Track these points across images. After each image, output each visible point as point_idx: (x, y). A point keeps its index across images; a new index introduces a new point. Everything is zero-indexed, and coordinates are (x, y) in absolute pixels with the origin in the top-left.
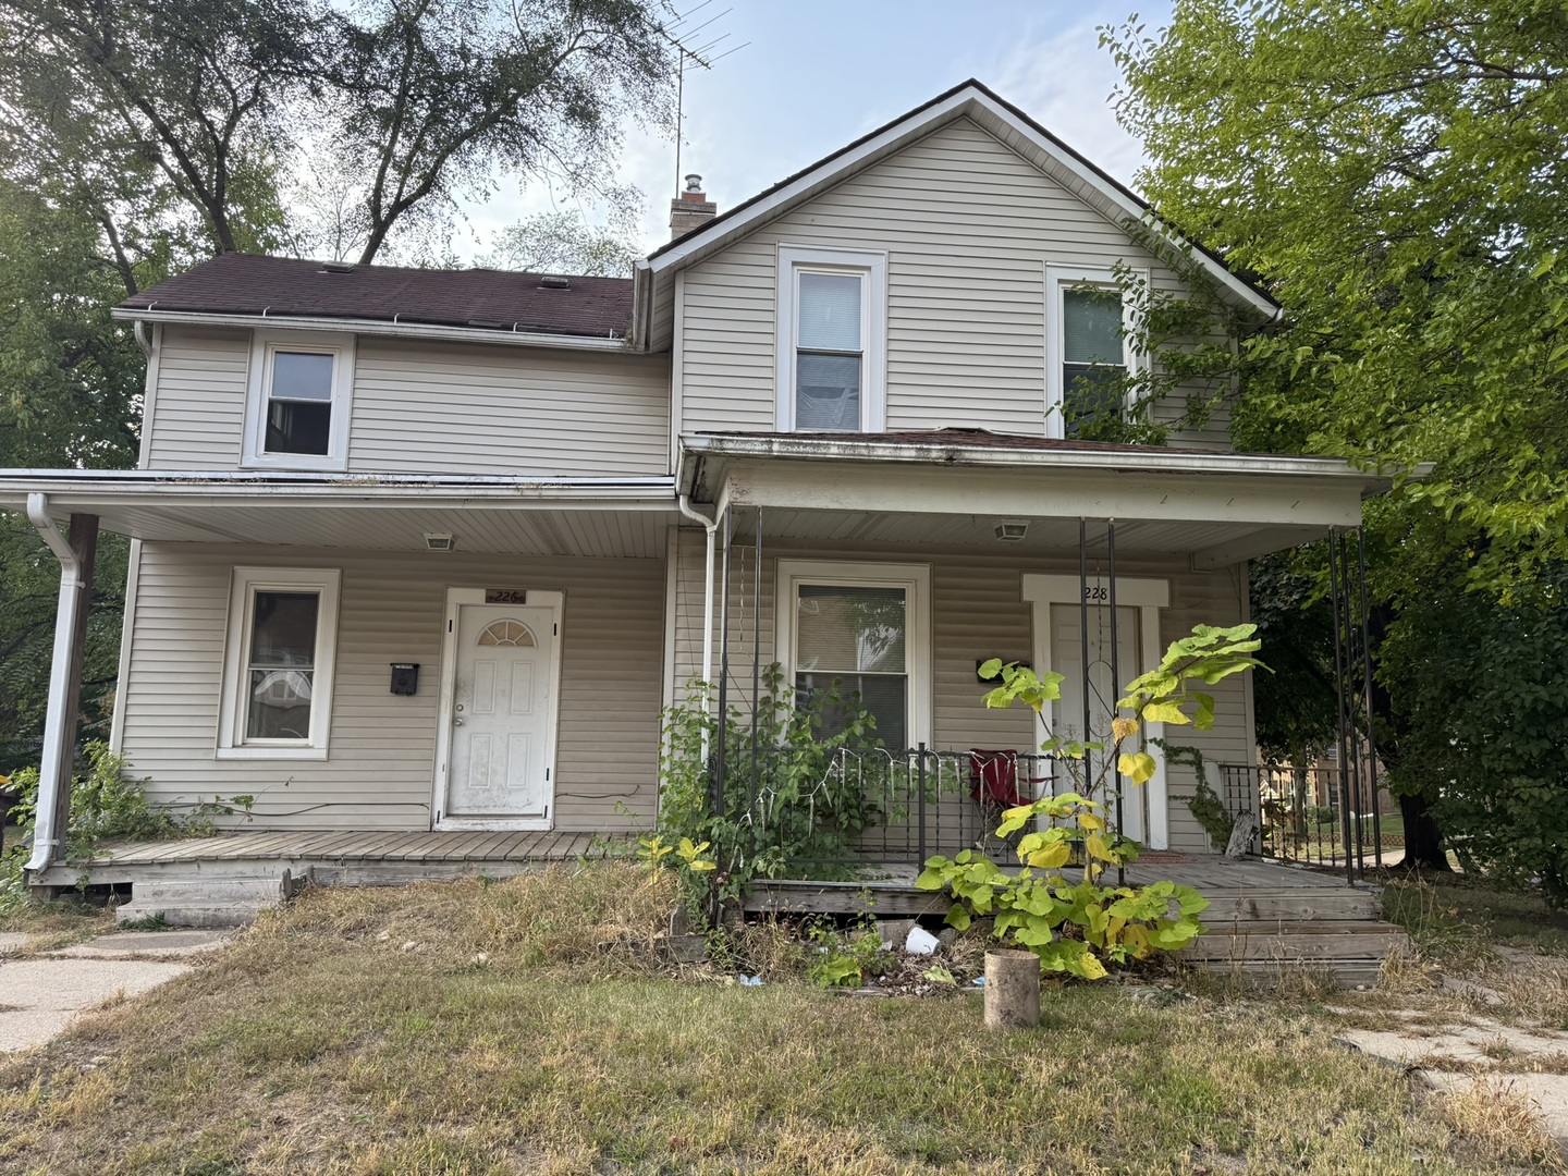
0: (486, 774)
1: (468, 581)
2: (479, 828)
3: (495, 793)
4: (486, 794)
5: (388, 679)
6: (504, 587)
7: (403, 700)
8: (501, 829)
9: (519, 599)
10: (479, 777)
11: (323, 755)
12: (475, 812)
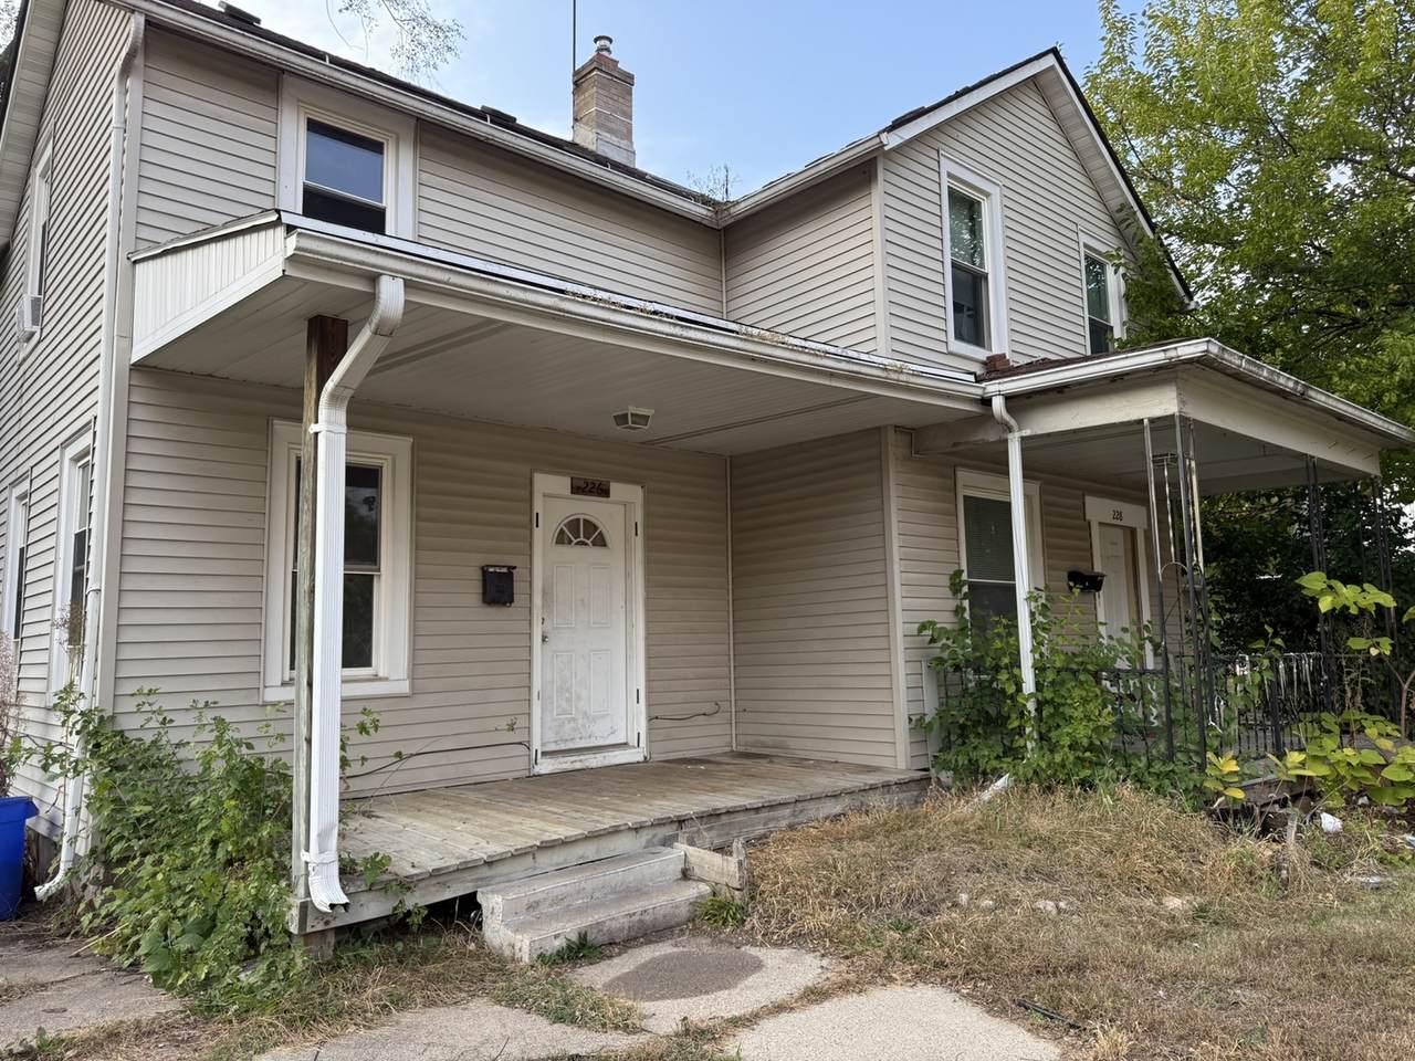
0: (569, 700)
1: (554, 467)
2: (578, 766)
3: (580, 721)
4: (572, 724)
5: (477, 586)
6: (590, 477)
7: (493, 612)
8: (600, 765)
9: (603, 492)
10: (564, 704)
11: (405, 687)
12: (563, 747)
